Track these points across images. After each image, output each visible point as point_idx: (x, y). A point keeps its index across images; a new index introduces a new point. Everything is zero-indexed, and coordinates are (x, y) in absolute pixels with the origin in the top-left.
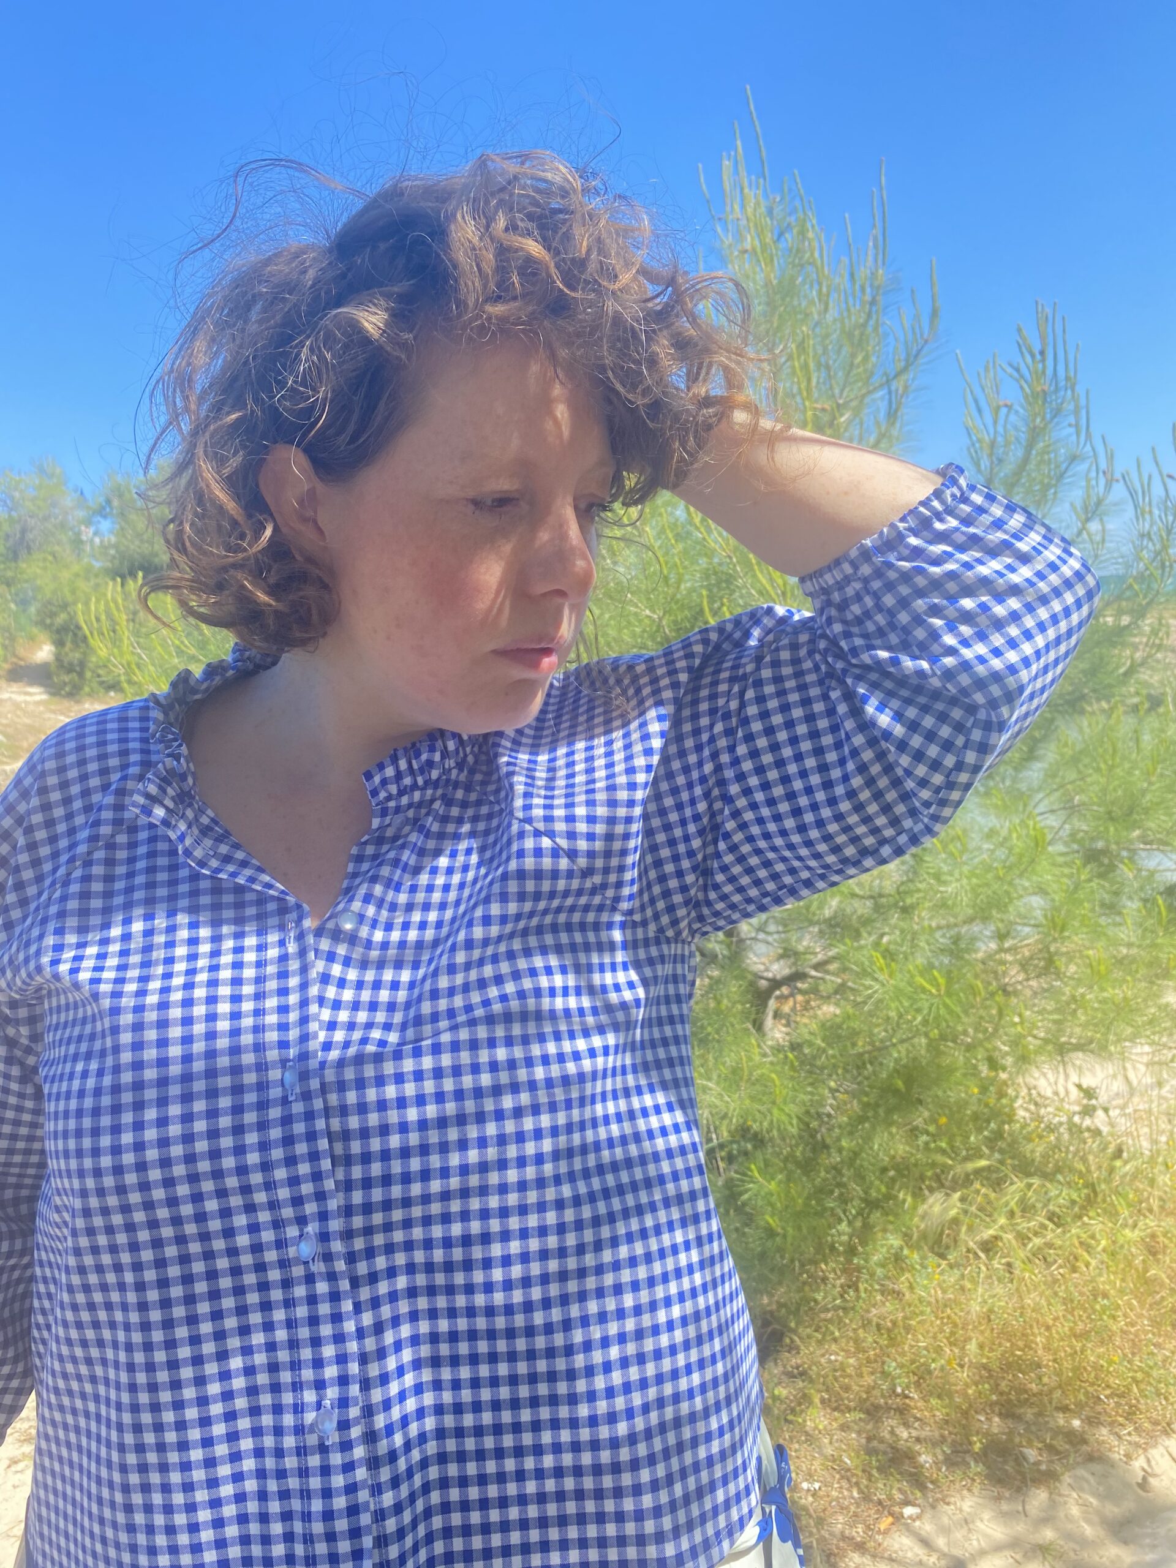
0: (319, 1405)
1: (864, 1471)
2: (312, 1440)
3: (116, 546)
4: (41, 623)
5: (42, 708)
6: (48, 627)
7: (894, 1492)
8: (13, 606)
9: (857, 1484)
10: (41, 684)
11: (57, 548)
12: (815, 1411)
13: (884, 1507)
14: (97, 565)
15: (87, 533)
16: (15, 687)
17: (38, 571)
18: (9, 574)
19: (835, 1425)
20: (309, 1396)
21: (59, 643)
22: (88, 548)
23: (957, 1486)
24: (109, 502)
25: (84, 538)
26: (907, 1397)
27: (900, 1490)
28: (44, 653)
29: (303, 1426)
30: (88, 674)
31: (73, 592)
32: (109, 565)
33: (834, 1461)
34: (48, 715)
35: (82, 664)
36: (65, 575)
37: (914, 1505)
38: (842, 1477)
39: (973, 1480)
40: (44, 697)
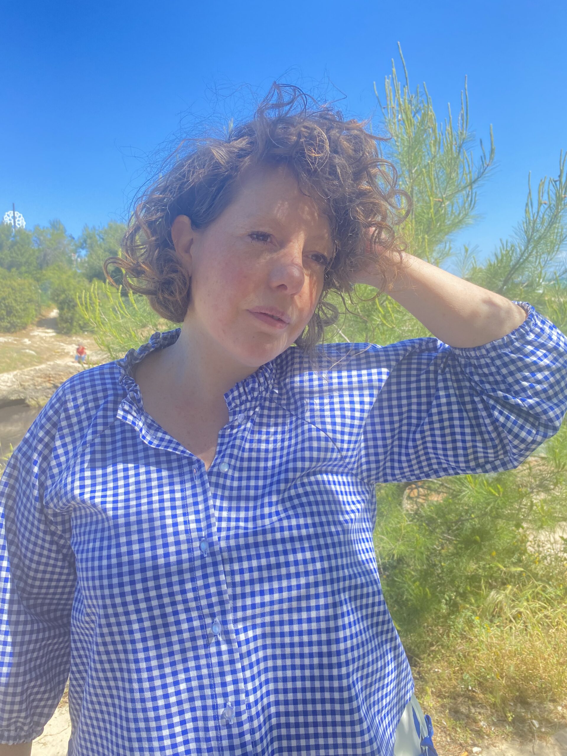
0: (225, 705)
1: (453, 728)
2: (222, 722)
3: (88, 262)
4: (53, 299)
5: (53, 339)
6: (56, 301)
7: (468, 739)
8: (40, 291)
9: (449, 735)
10: (52, 328)
11: (60, 263)
12: (428, 697)
13: (463, 747)
14: (79, 271)
15: (74, 257)
16: (40, 330)
17: (51, 275)
18: (38, 276)
19: (438, 704)
20: (220, 701)
21: (61, 309)
22: (75, 263)
23: (500, 738)
24: (85, 241)
25: (73, 258)
26: (474, 691)
27: (471, 738)
28: (54, 313)
29: (218, 715)
30: (75, 324)
31: (68, 284)
32: (84, 271)
33: (438, 723)
34: (55, 343)
35: (72, 319)
36: (64, 277)
37: (478, 746)
38: (442, 731)
39: (508, 735)
40: (54, 334)
